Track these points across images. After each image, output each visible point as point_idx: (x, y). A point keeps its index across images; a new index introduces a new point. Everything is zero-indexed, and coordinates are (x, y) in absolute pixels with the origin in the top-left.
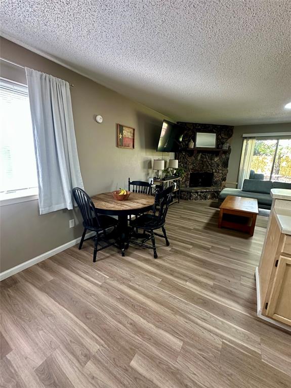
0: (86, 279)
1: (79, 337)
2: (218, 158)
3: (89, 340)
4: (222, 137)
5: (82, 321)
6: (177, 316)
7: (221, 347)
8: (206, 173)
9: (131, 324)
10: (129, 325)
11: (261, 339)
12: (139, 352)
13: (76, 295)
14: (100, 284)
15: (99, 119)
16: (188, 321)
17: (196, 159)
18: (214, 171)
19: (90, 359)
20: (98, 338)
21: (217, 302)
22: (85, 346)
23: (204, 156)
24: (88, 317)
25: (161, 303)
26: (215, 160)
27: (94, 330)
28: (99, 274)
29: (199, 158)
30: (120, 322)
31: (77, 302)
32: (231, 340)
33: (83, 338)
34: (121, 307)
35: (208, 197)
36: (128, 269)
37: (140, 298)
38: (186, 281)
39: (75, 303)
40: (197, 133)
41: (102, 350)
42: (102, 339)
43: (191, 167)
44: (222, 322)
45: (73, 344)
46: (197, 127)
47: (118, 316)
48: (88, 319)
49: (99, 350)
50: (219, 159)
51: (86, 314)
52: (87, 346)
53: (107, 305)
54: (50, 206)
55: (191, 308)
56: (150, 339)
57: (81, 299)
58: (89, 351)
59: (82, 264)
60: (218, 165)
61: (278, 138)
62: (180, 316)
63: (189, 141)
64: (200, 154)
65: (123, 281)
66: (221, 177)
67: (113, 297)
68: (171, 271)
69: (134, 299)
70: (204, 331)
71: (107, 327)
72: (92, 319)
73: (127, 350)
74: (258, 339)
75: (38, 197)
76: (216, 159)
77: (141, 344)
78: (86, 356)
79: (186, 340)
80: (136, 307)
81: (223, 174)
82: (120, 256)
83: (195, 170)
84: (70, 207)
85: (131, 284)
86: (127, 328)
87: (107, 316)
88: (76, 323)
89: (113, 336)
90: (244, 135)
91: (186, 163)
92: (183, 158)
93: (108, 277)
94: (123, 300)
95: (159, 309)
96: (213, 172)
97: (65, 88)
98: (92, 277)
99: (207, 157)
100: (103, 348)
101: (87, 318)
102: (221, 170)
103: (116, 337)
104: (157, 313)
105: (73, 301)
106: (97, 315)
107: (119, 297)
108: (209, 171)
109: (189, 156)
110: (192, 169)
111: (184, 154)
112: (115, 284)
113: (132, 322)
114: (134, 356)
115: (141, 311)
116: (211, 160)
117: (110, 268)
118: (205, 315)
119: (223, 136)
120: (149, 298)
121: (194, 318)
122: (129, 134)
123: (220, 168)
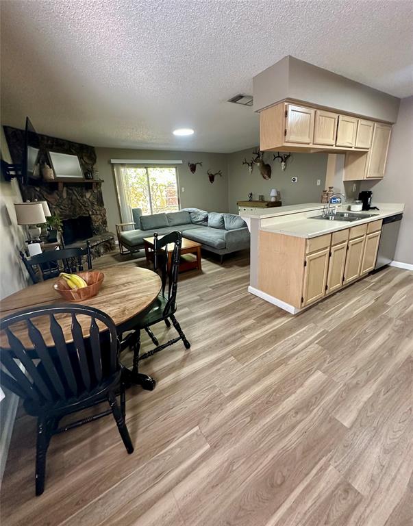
0: (179, 481)
1: (318, 504)
3: (322, 485)
5: (288, 496)
6: (289, 363)
7: (320, 347)
8: (81, 218)
9: (297, 413)
10: (298, 416)
11: (313, 323)
12: (333, 413)
13: (221, 510)
14: (208, 446)
16: (296, 357)
17: (61, 197)
19: (349, 485)
20: (318, 467)
21: (276, 328)
22: (333, 492)
23: (71, 192)
24: (279, 482)
25: (269, 371)
27: (305, 472)
28: (179, 445)
29: (65, 195)
30: (293, 427)
31: (241, 508)
32: (310, 341)
33: (319, 496)
34: (268, 420)
35: (102, 251)
36: (191, 391)
37: (256, 390)
38: (243, 336)
39: (242, 513)
41: (336, 462)
42: (320, 459)
44: (297, 335)
45: (332, 518)
47: (283, 428)
48: (283, 482)
49: (335, 468)
51: (272, 486)
52: (332, 489)
53: (260, 441)
55: (280, 348)
56: (316, 398)
57: (236, 494)
58: (339, 484)
59: (119, 489)
61: (146, 166)
62: (289, 360)
65: (215, 404)
67: (245, 428)
68: (221, 342)
69: (256, 398)
70: (307, 350)
71: (300, 449)
72: (285, 473)
73: (331, 427)
74: (312, 325)
76: (88, 195)
77: (324, 409)
78: (346, 491)
79: (315, 366)
80: (271, 400)
82: (147, 394)
83: (66, 216)
85: (226, 395)
86: (303, 420)
87: (281, 445)
88: (291, 510)
89: (314, 441)
93: (197, 428)
94: (255, 413)
95: (278, 375)
98: (180, 463)
100: (333, 460)
101: (281, 484)
103: (315, 438)
104: (284, 379)
105: (236, 518)
106: (278, 463)
107: (249, 419)
111: (38, 189)
112: (217, 419)
113: (293, 411)
114: (338, 421)
115: (278, 395)
117: (170, 420)
118: (290, 342)
120: (259, 380)
121: (292, 351)
123: (96, 207)
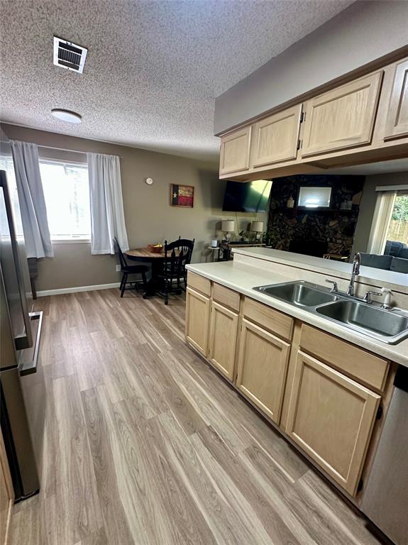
2: (336, 222)
4: (343, 193)
15: (149, 181)
18: (328, 240)
26: (331, 225)
40: (301, 188)
43: (291, 232)
46: (301, 180)
50: (338, 223)
54: (100, 249)
60: (336, 232)
63: (288, 198)
64: (306, 215)
66: (341, 250)
75: (90, 242)
81: (344, 245)
84: (112, 253)
90: (378, 189)
91: (284, 227)
92: (280, 220)
96: (327, 242)
97: (115, 161)
99: (317, 219)
102: (340, 239)
108: (320, 239)
109: (289, 218)
110: (292, 236)
116: (325, 224)
119: (345, 191)
122: (187, 192)
